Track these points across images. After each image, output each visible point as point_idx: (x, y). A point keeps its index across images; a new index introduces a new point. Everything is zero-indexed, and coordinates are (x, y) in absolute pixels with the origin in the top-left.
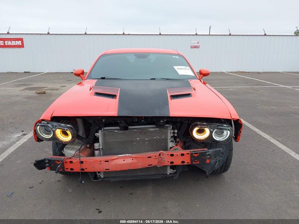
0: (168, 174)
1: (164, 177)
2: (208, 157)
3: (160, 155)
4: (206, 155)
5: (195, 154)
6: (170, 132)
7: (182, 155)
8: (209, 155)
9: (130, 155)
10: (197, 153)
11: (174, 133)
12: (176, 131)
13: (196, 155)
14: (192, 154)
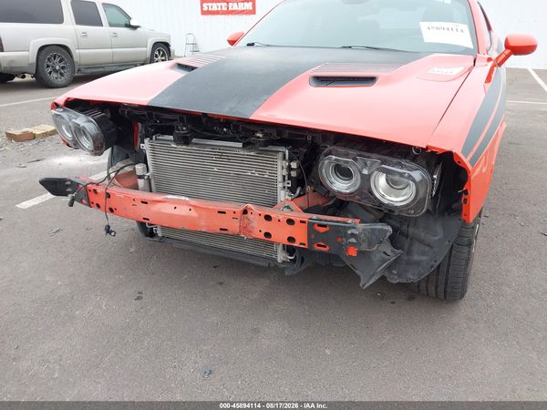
0: (279, 261)
1: (272, 265)
2: (353, 240)
3: (245, 212)
4: (345, 235)
5: (319, 225)
6: (280, 166)
7: (290, 222)
8: (353, 235)
9: (187, 199)
10: (325, 226)
11: (290, 168)
12: (294, 165)
13: (322, 230)
14: (311, 225)
